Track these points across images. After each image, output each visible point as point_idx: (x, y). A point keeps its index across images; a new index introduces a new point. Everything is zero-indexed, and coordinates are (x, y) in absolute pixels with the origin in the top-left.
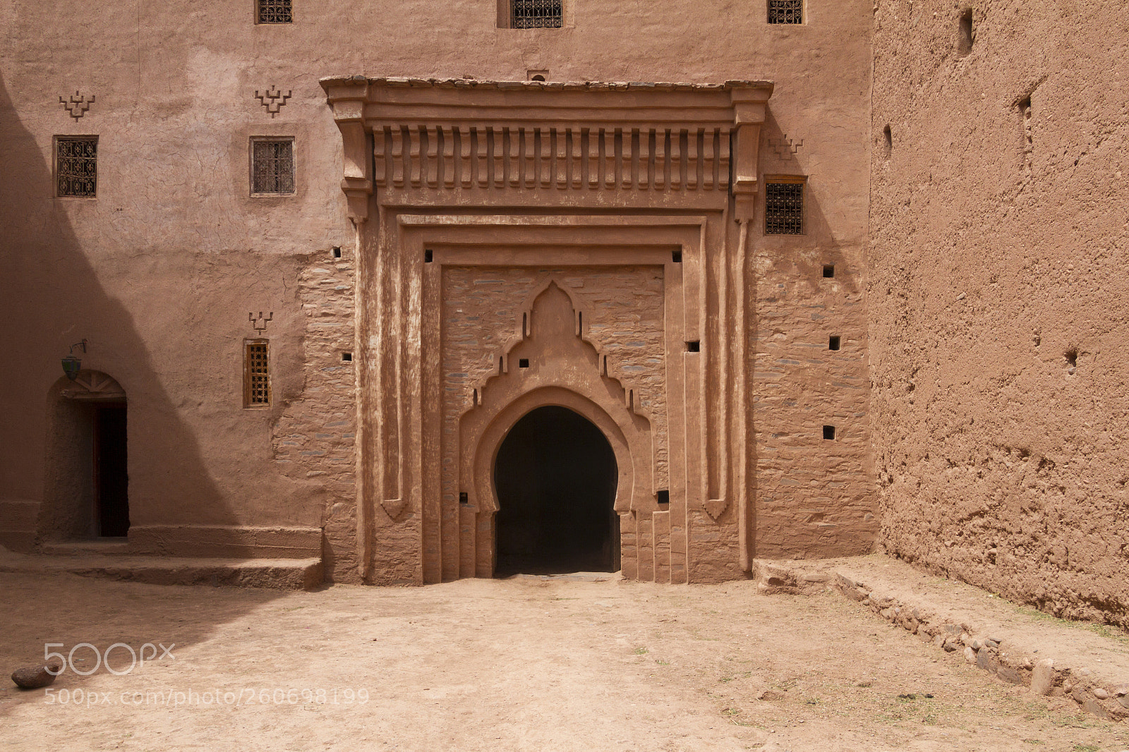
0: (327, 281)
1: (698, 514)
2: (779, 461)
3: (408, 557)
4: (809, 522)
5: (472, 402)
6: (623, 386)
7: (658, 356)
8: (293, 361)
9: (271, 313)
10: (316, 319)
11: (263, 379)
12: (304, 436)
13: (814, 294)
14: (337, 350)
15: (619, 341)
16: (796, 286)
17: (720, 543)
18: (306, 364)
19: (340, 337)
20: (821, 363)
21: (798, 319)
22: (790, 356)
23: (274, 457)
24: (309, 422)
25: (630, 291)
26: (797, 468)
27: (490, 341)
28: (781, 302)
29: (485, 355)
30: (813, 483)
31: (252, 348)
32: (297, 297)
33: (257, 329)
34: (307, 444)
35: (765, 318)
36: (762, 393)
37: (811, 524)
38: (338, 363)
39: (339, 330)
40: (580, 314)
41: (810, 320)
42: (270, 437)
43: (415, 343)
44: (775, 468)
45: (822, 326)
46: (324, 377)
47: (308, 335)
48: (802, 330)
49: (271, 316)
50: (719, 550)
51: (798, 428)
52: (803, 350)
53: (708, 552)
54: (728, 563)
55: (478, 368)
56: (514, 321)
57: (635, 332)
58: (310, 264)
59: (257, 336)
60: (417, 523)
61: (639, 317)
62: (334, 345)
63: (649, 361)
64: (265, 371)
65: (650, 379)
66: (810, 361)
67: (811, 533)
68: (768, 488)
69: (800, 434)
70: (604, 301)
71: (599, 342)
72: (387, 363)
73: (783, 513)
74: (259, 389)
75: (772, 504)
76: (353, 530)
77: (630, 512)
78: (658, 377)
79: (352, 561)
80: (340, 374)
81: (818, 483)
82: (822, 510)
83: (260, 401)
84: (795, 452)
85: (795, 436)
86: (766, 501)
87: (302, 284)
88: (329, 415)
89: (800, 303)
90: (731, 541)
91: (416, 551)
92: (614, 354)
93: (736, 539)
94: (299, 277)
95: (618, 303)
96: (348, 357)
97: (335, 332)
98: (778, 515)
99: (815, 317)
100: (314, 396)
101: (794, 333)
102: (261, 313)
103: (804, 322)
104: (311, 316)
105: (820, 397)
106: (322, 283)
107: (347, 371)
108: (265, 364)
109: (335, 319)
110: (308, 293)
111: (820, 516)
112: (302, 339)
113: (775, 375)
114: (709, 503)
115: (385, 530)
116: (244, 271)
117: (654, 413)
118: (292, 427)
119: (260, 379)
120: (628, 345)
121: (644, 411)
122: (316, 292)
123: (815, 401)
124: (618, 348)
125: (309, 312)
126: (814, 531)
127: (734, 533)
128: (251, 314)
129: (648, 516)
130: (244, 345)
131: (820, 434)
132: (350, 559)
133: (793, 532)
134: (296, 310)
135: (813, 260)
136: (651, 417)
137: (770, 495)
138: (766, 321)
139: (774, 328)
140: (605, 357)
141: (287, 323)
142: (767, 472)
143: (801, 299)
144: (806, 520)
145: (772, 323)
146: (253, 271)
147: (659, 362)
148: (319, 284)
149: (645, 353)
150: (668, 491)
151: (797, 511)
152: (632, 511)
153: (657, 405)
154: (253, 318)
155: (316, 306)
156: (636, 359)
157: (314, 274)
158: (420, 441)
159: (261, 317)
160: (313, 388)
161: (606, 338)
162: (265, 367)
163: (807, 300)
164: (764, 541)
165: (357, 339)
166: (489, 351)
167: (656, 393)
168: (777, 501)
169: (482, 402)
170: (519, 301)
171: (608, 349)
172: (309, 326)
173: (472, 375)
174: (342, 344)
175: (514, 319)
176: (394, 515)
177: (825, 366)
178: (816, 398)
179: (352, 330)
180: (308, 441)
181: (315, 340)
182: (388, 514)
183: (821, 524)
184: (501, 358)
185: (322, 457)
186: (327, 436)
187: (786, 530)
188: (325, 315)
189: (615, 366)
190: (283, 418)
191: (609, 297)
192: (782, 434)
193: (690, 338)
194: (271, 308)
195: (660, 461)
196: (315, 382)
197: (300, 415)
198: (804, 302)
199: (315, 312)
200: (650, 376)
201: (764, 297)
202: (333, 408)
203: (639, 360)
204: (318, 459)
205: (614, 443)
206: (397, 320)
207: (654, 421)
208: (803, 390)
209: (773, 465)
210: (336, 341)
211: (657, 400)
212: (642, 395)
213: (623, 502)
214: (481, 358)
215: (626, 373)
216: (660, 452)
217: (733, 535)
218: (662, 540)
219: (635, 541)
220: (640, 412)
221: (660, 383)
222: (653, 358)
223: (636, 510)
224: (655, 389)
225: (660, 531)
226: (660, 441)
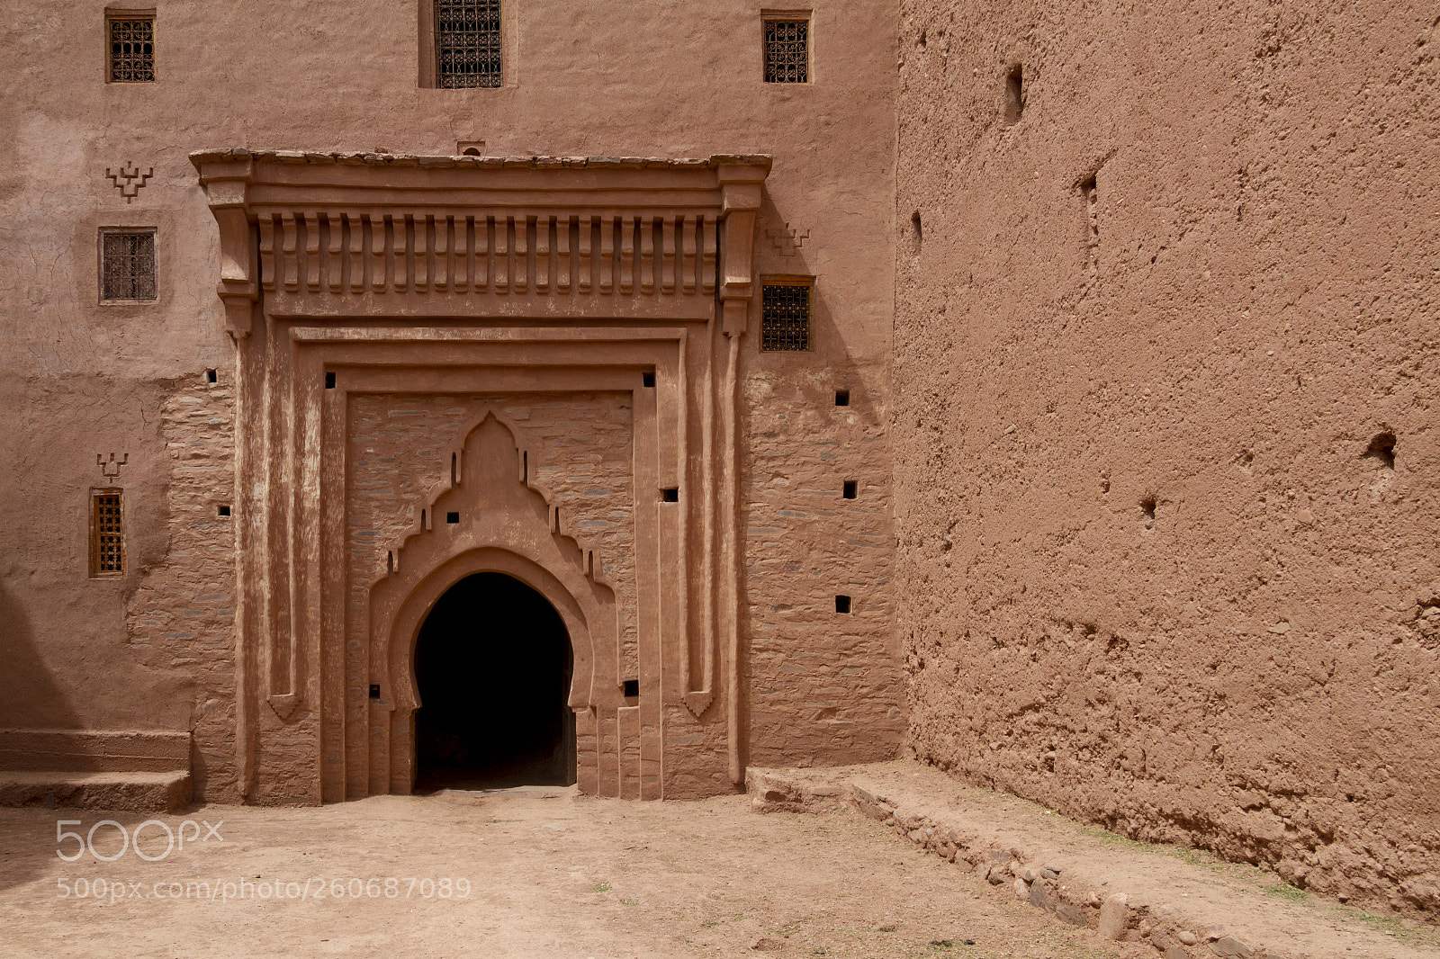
0: (199, 413)
1: (676, 710)
2: (779, 642)
3: (302, 768)
4: (818, 719)
5: (386, 569)
6: (580, 546)
7: (625, 508)
8: (154, 517)
9: (126, 455)
10: (184, 462)
11: (115, 540)
12: (168, 614)
13: (825, 427)
14: (211, 502)
15: (575, 488)
16: (802, 417)
17: (705, 747)
18: (171, 521)
19: (215, 485)
20: (833, 515)
21: (803, 459)
22: (794, 506)
23: (129, 641)
24: (174, 595)
25: (589, 424)
26: (802, 650)
27: (410, 489)
28: (782, 438)
29: (403, 507)
30: (824, 669)
31: (101, 499)
32: (159, 434)
33: (107, 475)
34: (172, 623)
35: (762, 458)
36: (758, 555)
37: (820, 722)
38: (213, 519)
39: (215, 477)
40: (525, 453)
41: (818, 460)
42: (123, 614)
43: (312, 492)
44: (774, 650)
45: (834, 468)
46: (194, 537)
47: (174, 483)
48: (809, 473)
49: (126, 459)
50: (703, 757)
51: (804, 599)
52: (810, 499)
53: (688, 759)
54: (714, 772)
55: (393, 524)
56: (439, 463)
57: (595, 477)
58: (176, 391)
59: (107, 484)
60: (315, 724)
61: (601, 457)
62: (208, 496)
63: (613, 514)
64: (118, 530)
65: (615, 537)
66: (820, 513)
67: (820, 734)
68: (764, 676)
69: (807, 606)
70: (555, 437)
71: (549, 490)
72: (276, 518)
73: (784, 708)
74: (110, 553)
75: (771, 697)
76: (230, 735)
77: (589, 709)
78: (625, 535)
79: (230, 775)
80: (215, 532)
81: (829, 669)
82: (835, 703)
83: (111, 568)
84: (800, 629)
85: (800, 608)
86: (762, 692)
87: (165, 416)
88: (201, 587)
89: (807, 439)
90: (717, 745)
91: (313, 761)
92: (568, 505)
93: (724, 742)
94: (163, 407)
95: (573, 439)
96: (225, 511)
97: (209, 479)
98: (778, 710)
99: (825, 456)
100: (181, 561)
101: (799, 477)
102: (112, 455)
103: (811, 463)
104: (177, 458)
105: (832, 559)
106: (192, 416)
107: (225, 528)
108: (118, 521)
109: (208, 462)
110: (175, 428)
111: (832, 711)
112: (166, 488)
113: (774, 531)
114: (690, 696)
115: (273, 734)
116: (91, 400)
117: (619, 580)
118: (152, 602)
119: (111, 539)
120: (586, 493)
121: (607, 578)
122: (185, 427)
123: (826, 563)
124: (574, 497)
125: (175, 452)
126: (824, 731)
127: (722, 734)
128: (99, 456)
129: (612, 713)
130: (90, 496)
131: (832, 607)
132: (226, 772)
133: (797, 733)
134: (158, 450)
135: (823, 383)
136: (615, 586)
137: (769, 685)
138: (763, 462)
139: (773, 471)
140: (557, 509)
141: (146, 468)
142: (765, 655)
143: (808, 434)
144: (814, 716)
145: (771, 464)
146: (102, 401)
147: (626, 515)
148: (189, 417)
149: (609, 504)
150: (637, 681)
151: (801, 705)
152: (591, 707)
153: (624, 570)
154: (102, 461)
155: (183, 445)
156: (597, 511)
157: (182, 404)
158: (319, 619)
159: (112, 460)
160: (180, 551)
161: (559, 484)
162: (117, 525)
163: (817, 435)
164: (761, 744)
165: (238, 488)
166: (408, 502)
167: (623, 555)
168: (777, 693)
169: (399, 569)
170: (447, 437)
171: (560, 498)
172: (175, 471)
173: (386, 532)
174: (218, 494)
175: (440, 460)
176: (284, 715)
177: (839, 519)
178: (826, 560)
179: (231, 476)
180: (173, 619)
181: (183, 489)
182: (277, 713)
183: (834, 721)
184: (424, 511)
185: (191, 640)
186: (198, 613)
187: (788, 730)
188: (196, 456)
189: (570, 520)
190: (140, 590)
191: (562, 432)
192: (784, 607)
193: (668, 485)
194: (126, 448)
195: (626, 642)
196: (182, 544)
197: (164, 586)
198: (811, 437)
199: (183, 453)
200: (615, 533)
201: (760, 431)
202: (206, 576)
203: (600, 512)
204: (186, 643)
205: (569, 619)
206: (289, 463)
207: (619, 591)
208: (811, 550)
209: (772, 646)
210: (210, 490)
211: (624, 564)
212: (604, 558)
213: (580, 695)
214: (398, 511)
215: (584, 530)
216: (628, 631)
217: (721, 737)
218: (630, 745)
219: (595, 745)
220: (601, 580)
221: (628, 542)
222: (619, 510)
223: (597, 705)
224: (621, 550)
225: (627, 733)
226: (628, 617)
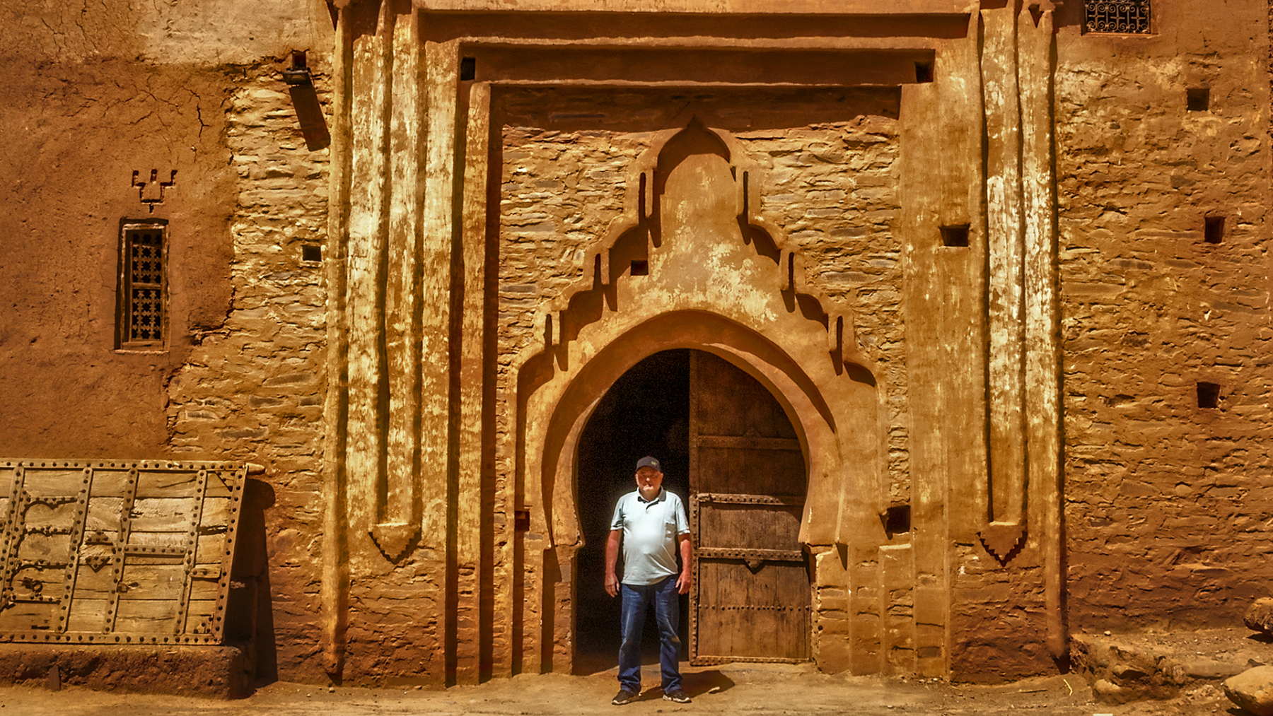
0: (280, 113)
1: (969, 549)
2: (1118, 450)
3: (418, 634)
4: (1174, 564)
5: (543, 340)
6: (825, 310)
7: (889, 255)
8: (211, 260)
9: (174, 172)
10: (257, 183)
11: (153, 294)
12: (227, 403)
13: (1176, 140)
14: (293, 240)
15: (817, 226)
16: (1142, 126)
17: (1012, 605)
18: (235, 267)
19: (301, 216)
20: (1191, 266)
21: (1146, 186)
22: (1135, 254)
23: (169, 441)
24: (236, 376)
25: (838, 134)
26: (1150, 461)
27: (578, 225)
28: (1115, 155)
29: (568, 251)
30: (1181, 490)
31: (133, 236)
32: (223, 143)
33: (144, 201)
34: (232, 417)
35: (1087, 184)
36: (1085, 322)
37: (1177, 567)
38: (295, 264)
39: (301, 204)
40: (746, 174)
41: (1168, 188)
42: (163, 403)
43: (438, 231)
44: (1109, 462)
45: (1190, 199)
46: (268, 291)
47: (242, 212)
48: (1157, 205)
49: (172, 178)
50: (1009, 619)
51: (1152, 386)
52: (1158, 243)
53: (987, 623)
54: (1025, 643)
55: (554, 276)
56: (622, 188)
57: (846, 210)
58: (248, 82)
59: (145, 212)
60: (437, 568)
61: (854, 183)
62: (289, 231)
63: (871, 264)
64: (158, 280)
65: (874, 297)
66: (1171, 263)
67: (1179, 585)
68: (1097, 499)
69: (1156, 398)
70: (789, 152)
71: (780, 229)
72: (384, 266)
73: (1127, 547)
74: (145, 313)
75: (1108, 530)
76: (314, 582)
77: (834, 549)
78: (892, 295)
79: (310, 642)
80: (297, 285)
81: (1189, 490)
82: (1199, 539)
83: (145, 335)
84: (1146, 431)
85: (1145, 401)
86: (1093, 524)
87: (233, 118)
88: (275, 363)
89: (1152, 156)
90: (1031, 602)
91: (434, 623)
92: (806, 250)
93: (1040, 598)
94: (228, 105)
95: (815, 156)
96: (313, 253)
97: (291, 208)
98: (1118, 551)
99: (1177, 182)
100: (248, 326)
101: (1141, 211)
102: (154, 171)
103: (1157, 191)
104: (247, 177)
105: (1191, 330)
106: (270, 117)
107: (311, 279)
108: (159, 267)
109: (291, 182)
110: (244, 134)
111: (1195, 551)
112: (230, 219)
113: (1106, 290)
114: (993, 529)
115: (375, 582)
116: (126, 94)
117: (881, 360)
118: (204, 385)
119: (147, 293)
120: (833, 234)
121: (864, 357)
122: (260, 133)
123: (1182, 335)
124: (815, 239)
125: (240, 169)
126: (1184, 581)
127: (1036, 586)
128: (136, 173)
129: (871, 554)
130: (121, 231)
131: (1191, 400)
132: (306, 637)
133: (1145, 584)
134: (219, 167)
135: (1172, 79)
136: (877, 368)
137: (1103, 513)
138: (1090, 190)
139: (1104, 202)
140: (792, 255)
141: (199, 193)
142: (1094, 469)
143: (1151, 151)
144: (1169, 559)
145: (1100, 193)
146: (142, 95)
147: (891, 265)
148: (265, 119)
149: (867, 248)
150: (908, 507)
151: (1151, 542)
152: (838, 545)
153: (888, 345)
154: (139, 179)
155: (255, 159)
156: (849, 259)
157: (255, 101)
158: (446, 413)
159: (152, 179)
160: (246, 312)
161: (794, 221)
162: (157, 273)
163: (1163, 152)
164: (1093, 601)
165: (333, 221)
166: (577, 245)
167: (886, 324)
168: (1114, 525)
169: (561, 340)
170: (632, 152)
171: (796, 240)
172: (243, 196)
173: (543, 288)
174: (305, 229)
175: (623, 185)
176: (394, 555)
177: (1199, 271)
178: (1183, 330)
179: (323, 204)
180: (234, 411)
181: (254, 222)
182: (383, 552)
183: (1198, 566)
184: (598, 258)
185: (259, 442)
186: (270, 402)
187: (1132, 581)
188: (274, 175)
189: (811, 272)
190: (188, 368)
191: (799, 145)
192: (1123, 398)
193: (952, 218)
194: (174, 162)
195: (892, 450)
196: (249, 301)
197: (222, 362)
198: (1156, 155)
199: (255, 170)
200: (875, 291)
201: (1084, 145)
202: (283, 348)
203: (853, 261)
204: (251, 446)
205: (808, 416)
206: (406, 186)
207: (881, 376)
208: (1160, 316)
209: (1106, 456)
210: (292, 223)
211: (887, 336)
212: (860, 326)
213: (820, 530)
214: (561, 256)
215: (829, 286)
216: (893, 434)
217: (1035, 590)
218: (899, 601)
219: (844, 603)
220: (855, 358)
221: (893, 304)
222: (880, 257)
223: (849, 544)
224: (884, 316)
225: (895, 584)
226: (894, 413)
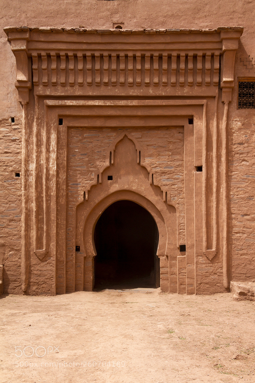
0: (7, 135)
1: (201, 257)
2: (244, 229)
3: (48, 280)
5: (83, 199)
6: (162, 190)
7: (180, 174)
10: (1, 155)
14: (12, 171)
15: (160, 166)
16: (254, 136)
17: (213, 273)
19: (14, 164)
22: (251, 173)
25: (166, 140)
26: (254, 233)
27: (92, 166)
28: (246, 145)
29: (90, 173)
35: (237, 154)
36: (235, 193)
38: (13, 178)
39: (14, 161)
40: (140, 152)
43: (53, 168)
44: (242, 233)
46: (5, 185)
50: (212, 277)
51: (254, 212)
53: (206, 278)
54: (217, 283)
55: (86, 181)
57: (168, 161)
60: (53, 262)
61: (170, 153)
62: (11, 169)
63: (176, 176)
65: (176, 186)
68: (238, 243)
70: (152, 145)
71: (149, 167)
72: (38, 178)
73: (246, 257)
75: (241, 252)
76: (19, 266)
77: (165, 256)
78: (180, 185)
79: (18, 283)
80: (13, 184)
84: (253, 224)
85: (253, 216)
86: (237, 250)
88: (8, 206)
90: (218, 272)
91: (52, 277)
92: (157, 173)
93: (221, 271)
95: (159, 146)
96: (18, 175)
97: (11, 162)
98: (244, 258)
101: (253, 161)
106: (5, 136)
107: (17, 182)
109: (11, 155)
113: (242, 184)
114: (207, 252)
115: (36, 266)
117: (178, 204)
120: (165, 168)
121: (173, 203)
122: (2, 141)
124: (159, 170)
127: (220, 267)
129: (175, 258)
132: (17, 281)
133: (252, 267)
136: (176, 206)
137: (240, 247)
139: (242, 159)
140: (153, 175)
142: (238, 235)
145: (241, 156)
147: (181, 177)
148: (3, 137)
149: (174, 172)
150: (185, 245)
153: (180, 200)
155: (1, 148)
156: (169, 175)
157: (1, 131)
158: (55, 219)
161: (153, 164)
164: (237, 272)
165: (23, 166)
166: (92, 172)
167: (179, 193)
168: (243, 251)
169: (88, 199)
170: (108, 145)
171: (154, 170)
173: (83, 184)
174: (15, 168)
175: (105, 155)
176: (41, 258)
179: (20, 161)
181: (1, 166)
182: (38, 258)
184: (98, 175)
185: (3, 227)
186: (7, 216)
187: (248, 266)
188: (6, 153)
189: (158, 179)
191: (155, 143)
192: (246, 215)
193: (198, 164)
195: (181, 229)
199: (1, 151)
200: (176, 184)
201: (236, 142)
202: (10, 202)
203: (170, 176)
204: (2, 229)
205: (157, 220)
206: (44, 155)
207: (178, 208)
209: (241, 231)
210: (12, 166)
211: (180, 197)
212: (172, 194)
213: (162, 251)
214: (88, 175)
215: (164, 183)
216: (181, 224)
217: (220, 269)
218: (182, 271)
219: (168, 272)
220: (171, 203)
221: (181, 188)
222: (178, 175)
223: (169, 255)
224: (179, 191)
225: (181, 267)
226: (181, 219)
